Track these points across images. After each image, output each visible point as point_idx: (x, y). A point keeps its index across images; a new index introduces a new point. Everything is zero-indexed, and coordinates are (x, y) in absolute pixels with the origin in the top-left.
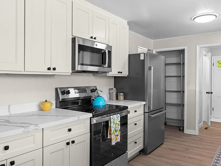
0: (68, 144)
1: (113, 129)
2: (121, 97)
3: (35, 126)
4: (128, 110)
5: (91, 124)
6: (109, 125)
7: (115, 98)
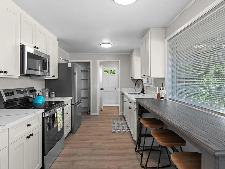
0: (28, 137)
1: (59, 119)
2: (53, 94)
3: (4, 126)
4: (65, 103)
5: (43, 118)
6: (56, 116)
7: (47, 96)
